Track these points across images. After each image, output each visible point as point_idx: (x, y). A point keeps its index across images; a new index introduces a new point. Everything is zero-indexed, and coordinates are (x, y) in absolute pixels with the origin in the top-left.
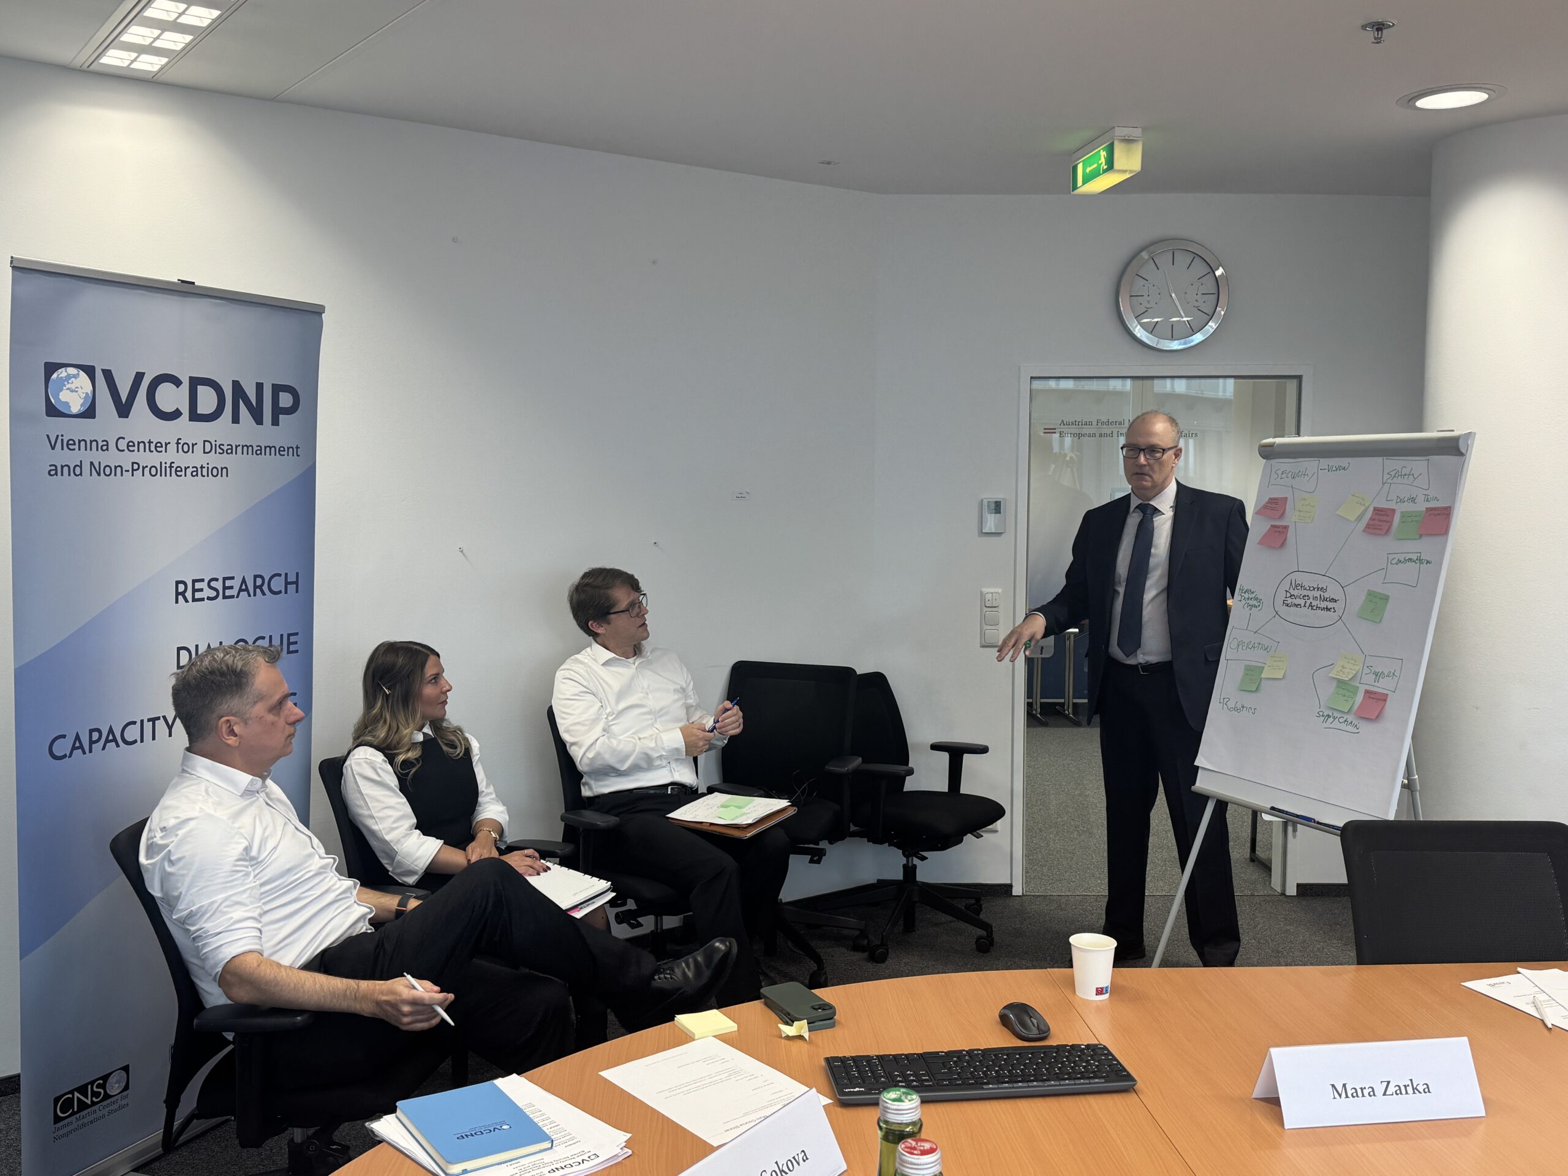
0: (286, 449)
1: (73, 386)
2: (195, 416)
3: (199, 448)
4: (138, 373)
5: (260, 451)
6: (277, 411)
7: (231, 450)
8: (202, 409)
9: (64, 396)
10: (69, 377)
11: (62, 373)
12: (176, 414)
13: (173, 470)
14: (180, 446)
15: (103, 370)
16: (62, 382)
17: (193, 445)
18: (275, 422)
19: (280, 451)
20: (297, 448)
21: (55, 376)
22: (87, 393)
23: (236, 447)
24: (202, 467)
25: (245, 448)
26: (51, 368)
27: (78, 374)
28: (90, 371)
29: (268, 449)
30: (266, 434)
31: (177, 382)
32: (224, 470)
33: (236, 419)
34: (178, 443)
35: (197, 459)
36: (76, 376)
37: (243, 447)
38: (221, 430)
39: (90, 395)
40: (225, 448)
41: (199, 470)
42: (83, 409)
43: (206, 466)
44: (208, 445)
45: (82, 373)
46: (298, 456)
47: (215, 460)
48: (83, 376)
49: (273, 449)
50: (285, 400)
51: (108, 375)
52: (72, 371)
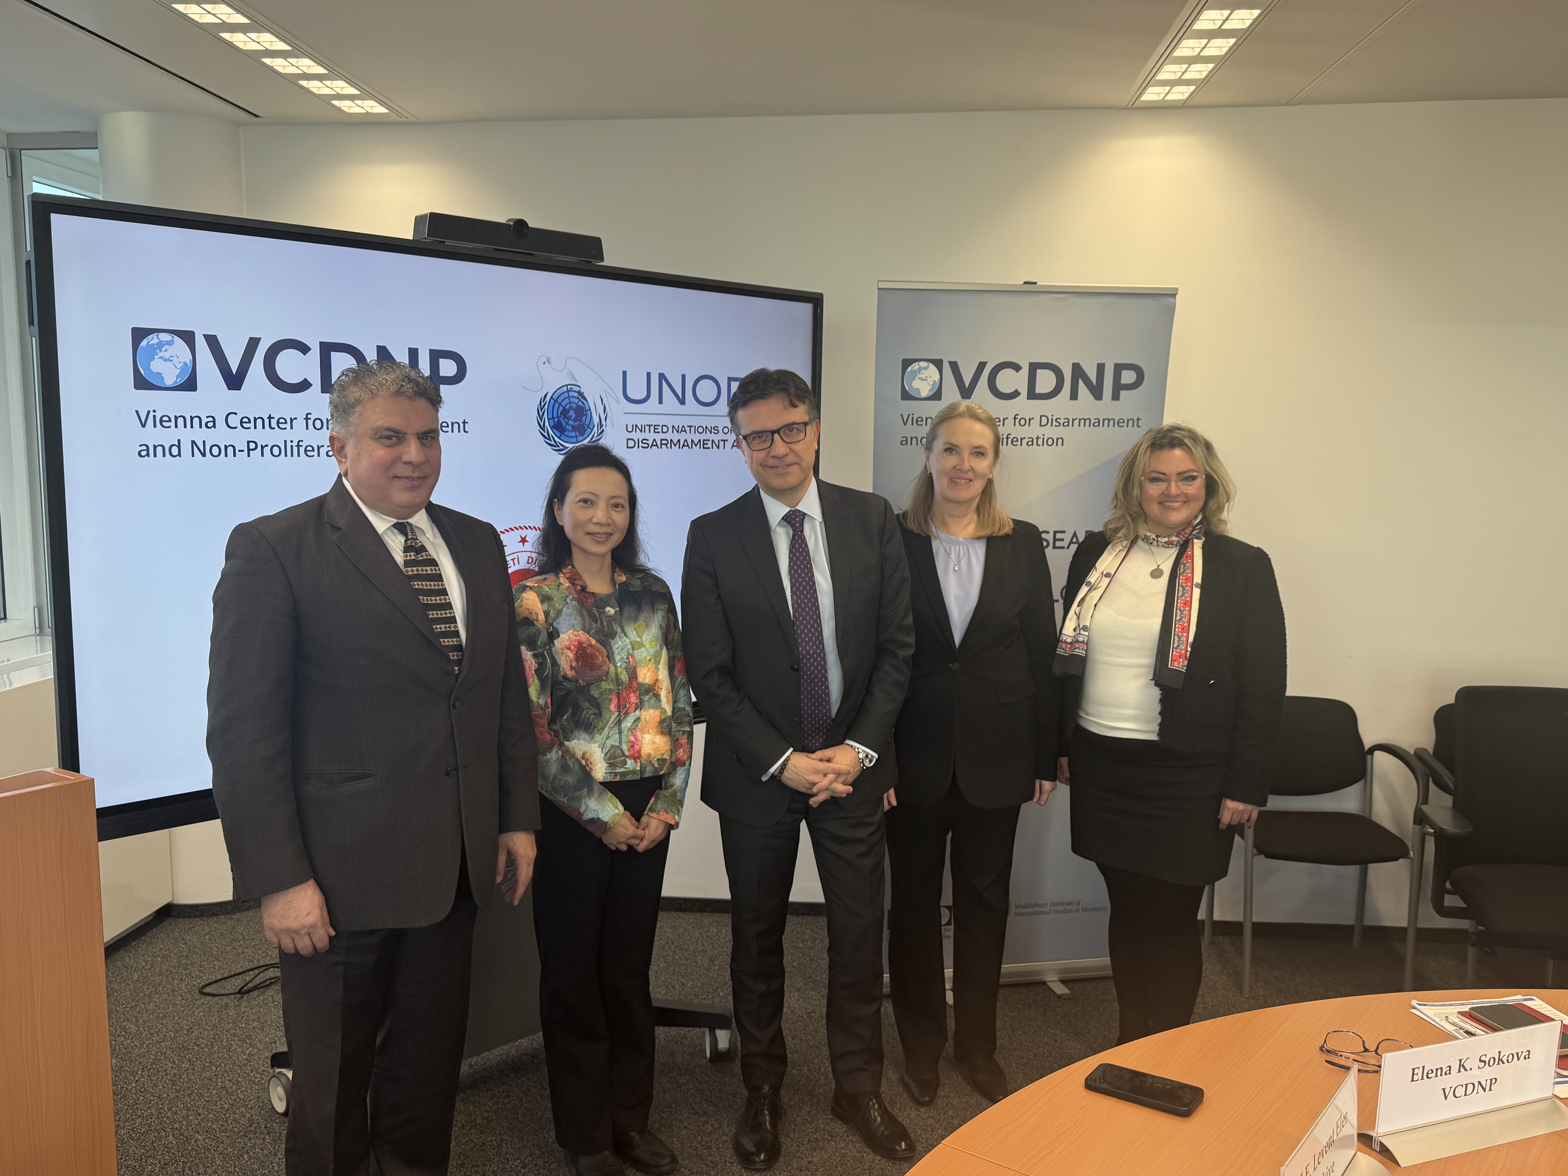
0: (1126, 421)
1: (923, 376)
2: (1032, 395)
3: (1035, 423)
4: (980, 363)
5: (1098, 423)
6: (1118, 388)
7: (1068, 423)
8: (1040, 389)
9: (916, 384)
10: (920, 369)
11: (915, 366)
12: (1016, 394)
13: (1010, 440)
14: (1017, 421)
15: (950, 362)
16: (914, 374)
17: (1030, 420)
18: (1116, 397)
19: (1120, 423)
20: (1138, 419)
21: (909, 369)
22: (935, 381)
23: (1073, 420)
24: (1038, 438)
25: (1082, 421)
26: (907, 363)
27: (928, 366)
28: (938, 364)
29: (1106, 422)
30: (1107, 407)
31: (1017, 368)
32: (1060, 441)
33: (1074, 396)
34: (1015, 418)
35: (1034, 430)
36: (926, 368)
37: (1080, 420)
38: (1061, 405)
39: (938, 382)
40: (1062, 421)
41: (1035, 441)
42: (930, 394)
43: (1042, 437)
44: (1044, 419)
45: (931, 365)
46: (1139, 426)
47: (1051, 432)
48: (933, 369)
49: (1112, 422)
50: (1128, 377)
51: (954, 366)
52: (923, 364)
